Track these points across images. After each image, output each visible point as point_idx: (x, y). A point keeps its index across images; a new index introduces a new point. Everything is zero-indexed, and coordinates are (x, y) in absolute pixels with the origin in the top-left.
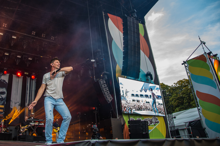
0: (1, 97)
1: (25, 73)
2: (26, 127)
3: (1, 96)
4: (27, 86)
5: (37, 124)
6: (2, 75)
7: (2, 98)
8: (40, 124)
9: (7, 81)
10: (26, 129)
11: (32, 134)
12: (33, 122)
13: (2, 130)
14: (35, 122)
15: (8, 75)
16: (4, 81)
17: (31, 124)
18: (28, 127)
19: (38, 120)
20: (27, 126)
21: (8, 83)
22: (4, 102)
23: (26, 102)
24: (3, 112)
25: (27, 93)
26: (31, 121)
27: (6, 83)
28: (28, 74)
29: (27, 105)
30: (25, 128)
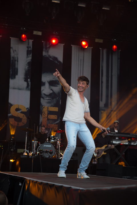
0: (51, 92)
1: (97, 40)
2: (103, 148)
3: (52, 90)
4: (102, 67)
5: (125, 142)
6: (49, 48)
7: (54, 93)
8: (132, 144)
9: (61, 59)
10: (103, 153)
11: (117, 163)
12: (117, 138)
13: (58, 154)
14: (120, 139)
15: (62, 46)
16: (56, 59)
17: (114, 142)
18: (107, 149)
19: (128, 136)
20: (106, 147)
21: (62, 62)
22: (58, 102)
23: (102, 100)
24: (57, 120)
25: (102, 82)
26: (113, 138)
27: (60, 62)
28: (101, 41)
29: (103, 106)
30: (102, 150)
